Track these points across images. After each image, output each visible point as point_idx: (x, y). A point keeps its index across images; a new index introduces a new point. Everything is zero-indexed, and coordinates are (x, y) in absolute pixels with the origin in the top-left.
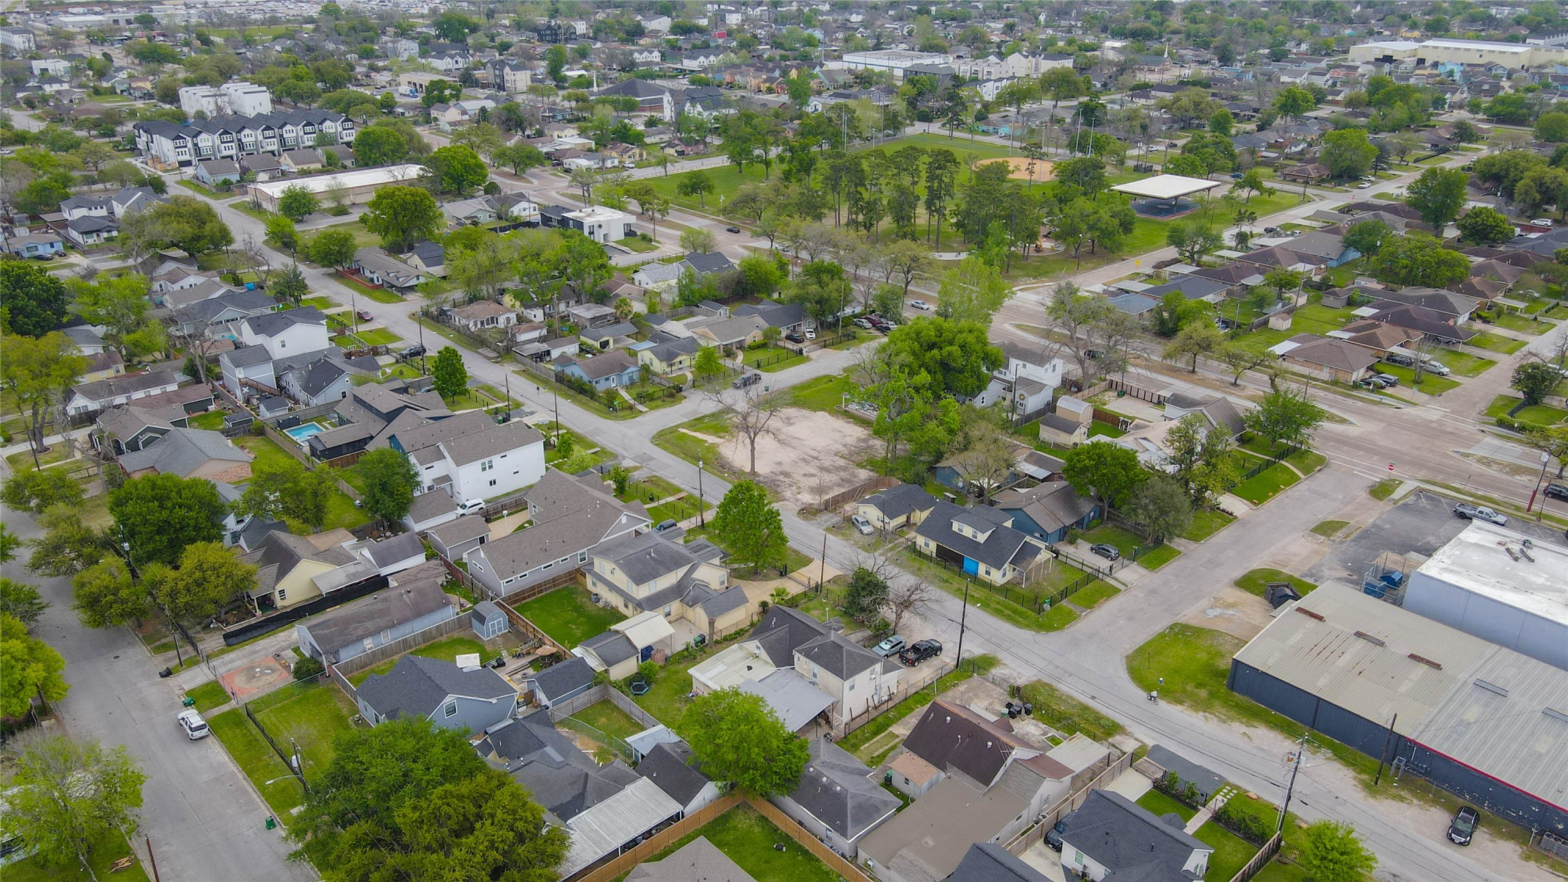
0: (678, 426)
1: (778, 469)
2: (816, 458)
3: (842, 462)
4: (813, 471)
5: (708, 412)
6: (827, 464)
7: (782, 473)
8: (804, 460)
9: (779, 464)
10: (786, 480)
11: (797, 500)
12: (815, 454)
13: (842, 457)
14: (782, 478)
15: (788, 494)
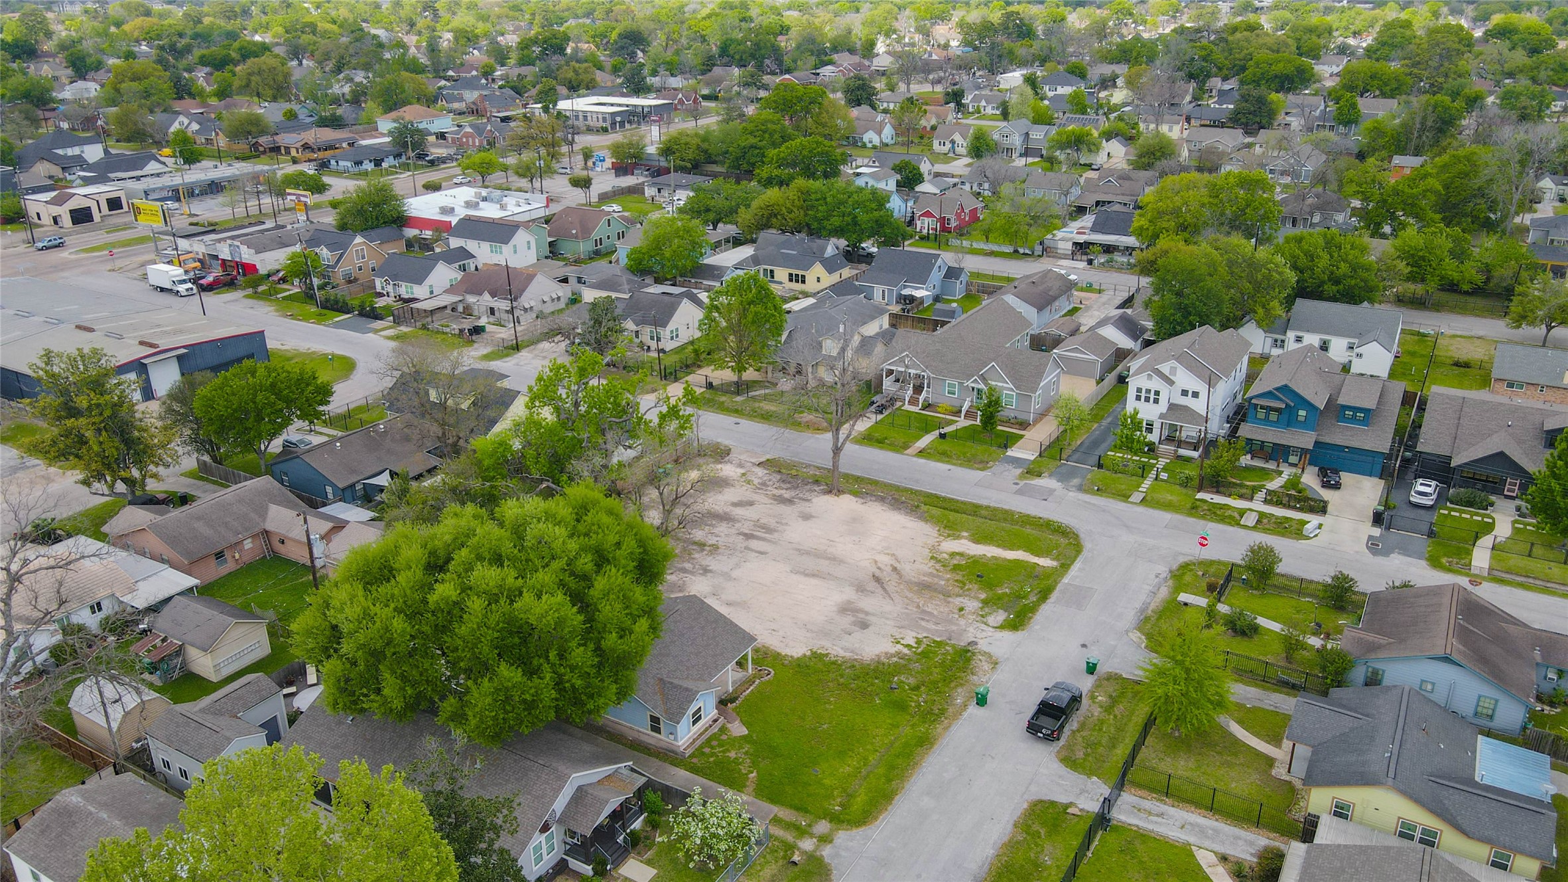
0: (1065, 567)
1: (802, 507)
2: (748, 536)
3: (698, 534)
4: (739, 512)
5: (1046, 609)
6: (722, 528)
7: (790, 502)
8: (769, 530)
9: (807, 517)
10: (776, 492)
11: (741, 466)
12: (754, 544)
13: (702, 545)
14: (787, 494)
15: (760, 472)
